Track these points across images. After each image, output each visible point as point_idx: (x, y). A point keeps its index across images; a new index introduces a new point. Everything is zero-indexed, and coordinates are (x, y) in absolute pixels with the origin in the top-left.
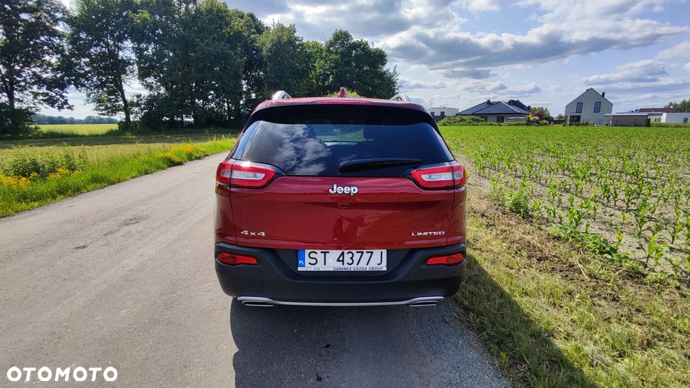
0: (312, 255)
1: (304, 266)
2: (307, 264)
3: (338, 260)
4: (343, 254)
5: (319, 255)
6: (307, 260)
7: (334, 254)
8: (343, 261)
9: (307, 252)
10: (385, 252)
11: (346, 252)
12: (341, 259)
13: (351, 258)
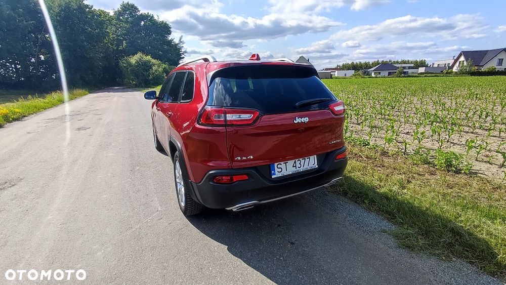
0: (279, 166)
1: (275, 174)
2: (276, 173)
3: (293, 167)
4: (295, 162)
5: (283, 165)
6: (277, 170)
7: (290, 163)
8: (296, 166)
9: (276, 164)
10: (315, 156)
11: (297, 160)
12: (295, 165)
13: (300, 164)
